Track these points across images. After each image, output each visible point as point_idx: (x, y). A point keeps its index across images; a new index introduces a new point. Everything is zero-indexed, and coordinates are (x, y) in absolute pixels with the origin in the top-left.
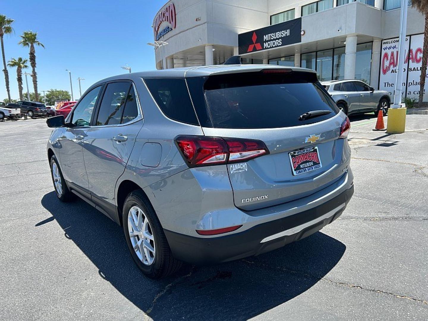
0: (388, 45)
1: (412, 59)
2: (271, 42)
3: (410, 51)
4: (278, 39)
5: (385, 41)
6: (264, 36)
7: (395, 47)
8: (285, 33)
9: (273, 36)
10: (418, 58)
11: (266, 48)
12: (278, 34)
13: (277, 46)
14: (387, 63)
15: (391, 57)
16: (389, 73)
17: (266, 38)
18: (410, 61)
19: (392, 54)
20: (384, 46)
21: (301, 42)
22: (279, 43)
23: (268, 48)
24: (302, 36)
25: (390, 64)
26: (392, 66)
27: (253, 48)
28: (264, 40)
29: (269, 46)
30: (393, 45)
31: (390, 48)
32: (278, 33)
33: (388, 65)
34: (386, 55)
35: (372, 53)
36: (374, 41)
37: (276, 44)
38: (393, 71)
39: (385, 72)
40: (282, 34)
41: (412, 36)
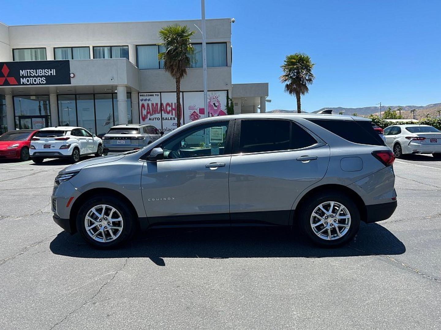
0: (144, 98)
1: (164, 110)
2: (31, 79)
3: (161, 104)
4: (41, 77)
5: (142, 94)
6: (21, 71)
7: (149, 100)
8: (50, 72)
9: (33, 72)
10: (168, 110)
11: (23, 84)
12: (40, 72)
13: (40, 84)
14: (145, 112)
15: (147, 108)
16: (147, 120)
17: (22, 73)
18: (163, 112)
19: (148, 105)
20: (141, 98)
21: (70, 83)
22: (42, 81)
23: (26, 84)
24: (72, 79)
25: (148, 113)
26: (149, 115)
27: (4, 81)
28: (21, 75)
29: (28, 82)
30: (148, 98)
31: (145, 100)
32: (39, 70)
33: (146, 114)
34: (143, 106)
35: (131, 103)
36: (132, 92)
37: (38, 81)
38: (150, 119)
39: (144, 119)
40: (45, 72)
41: (162, 93)
